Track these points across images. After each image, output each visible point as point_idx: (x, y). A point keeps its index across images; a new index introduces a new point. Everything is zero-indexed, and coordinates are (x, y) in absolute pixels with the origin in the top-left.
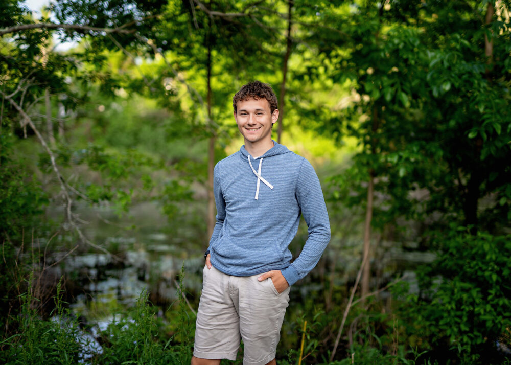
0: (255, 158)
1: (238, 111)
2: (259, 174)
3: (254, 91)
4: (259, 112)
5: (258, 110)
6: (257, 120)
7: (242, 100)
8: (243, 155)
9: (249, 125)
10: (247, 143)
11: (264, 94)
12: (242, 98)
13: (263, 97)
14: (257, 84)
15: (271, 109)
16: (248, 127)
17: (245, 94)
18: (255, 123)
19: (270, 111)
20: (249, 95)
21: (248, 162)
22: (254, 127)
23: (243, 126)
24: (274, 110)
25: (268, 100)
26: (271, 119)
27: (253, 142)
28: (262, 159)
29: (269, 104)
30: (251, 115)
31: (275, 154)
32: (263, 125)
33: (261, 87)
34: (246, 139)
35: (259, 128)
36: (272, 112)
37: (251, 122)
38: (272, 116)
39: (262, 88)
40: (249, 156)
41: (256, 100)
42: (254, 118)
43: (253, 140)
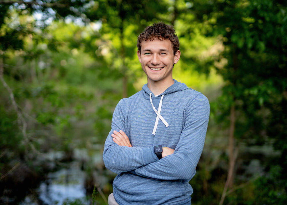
0: (156, 96)
1: (142, 50)
2: (158, 112)
3: (158, 31)
4: (163, 52)
5: (162, 50)
6: (161, 60)
7: (146, 39)
8: (146, 93)
9: (153, 64)
10: (150, 82)
11: (168, 35)
12: (147, 38)
13: (167, 38)
14: (161, 25)
15: (174, 50)
16: (151, 66)
17: (150, 34)
18: (159, 63)
19: (172, 51)
20: (154, 35)
21: (149, 100)
22: (158, 66)
23: (147, 65)
24: (176, 51)
25: (171, 41)
26: (173, 60)
27: (156, 82)
28: (163, 96)
29: (173, 45)
30: (155, 54)
31: (175, 90)
32: (166, 66)
33: (165, 28)
34: (149, 79)
35: (163, 68)
36: (175, 53)
37: (155, 61)
38: (174, 56)
39: (167, 29)
40: (151, 94)
41: (161, 40)
42: (157, 57)
43: (156, 80)
